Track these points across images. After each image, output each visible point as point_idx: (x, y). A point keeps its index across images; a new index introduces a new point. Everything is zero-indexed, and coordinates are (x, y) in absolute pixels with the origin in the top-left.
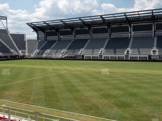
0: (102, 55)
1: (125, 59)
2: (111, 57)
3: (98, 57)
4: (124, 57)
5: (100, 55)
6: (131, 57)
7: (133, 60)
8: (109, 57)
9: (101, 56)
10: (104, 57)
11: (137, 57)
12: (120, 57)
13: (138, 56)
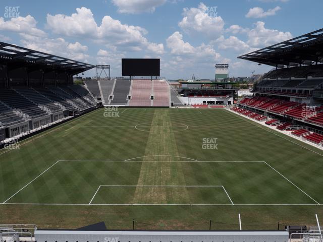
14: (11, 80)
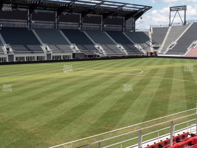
0: (13, 55)
1: (46, 60)
2: (27, 57)
3: (5, 58)
4: (45, 56)
5: (9, 56)
6: (53, 57)
7: (57, 60)
8: (24, 57)
9: (11, 57)
10: (17, 58)
11: (61, 56)
12: (40, 57)
13: (62, 54)
14: (33, 22)
